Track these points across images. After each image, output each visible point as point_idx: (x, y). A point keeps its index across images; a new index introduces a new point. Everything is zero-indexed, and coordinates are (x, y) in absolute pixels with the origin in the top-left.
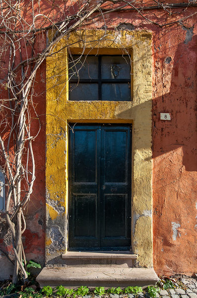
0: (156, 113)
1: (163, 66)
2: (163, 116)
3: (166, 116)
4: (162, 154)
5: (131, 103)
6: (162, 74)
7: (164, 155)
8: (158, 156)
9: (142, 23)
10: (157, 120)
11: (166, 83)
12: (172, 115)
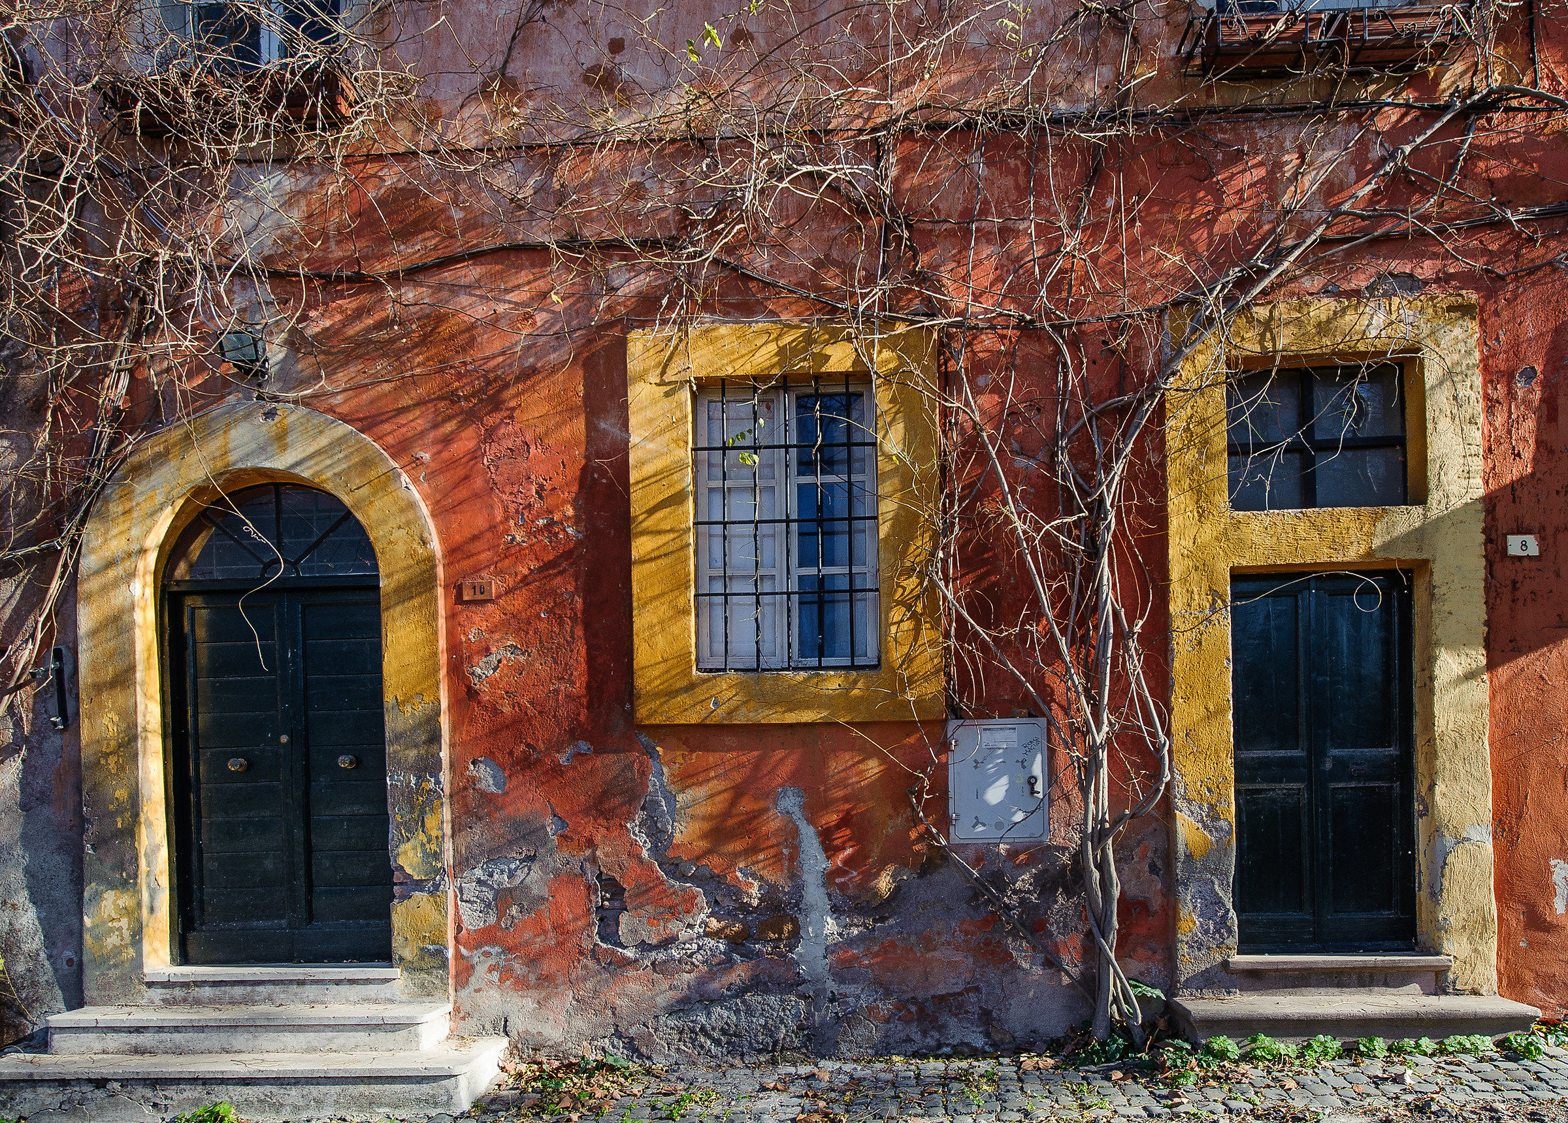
0: (1494, 536)
1: (1511, 394)
2: (1515, 545)
3: (1524, 545)
4: (1516, 657)
5: (1421, 511)
6: (1510, 417)
7: (1522, 661)
8: (1502, 663)
9: (1443, 269)
10: (1498, 556)
11: (1520, 447)
12: (1542, 540)
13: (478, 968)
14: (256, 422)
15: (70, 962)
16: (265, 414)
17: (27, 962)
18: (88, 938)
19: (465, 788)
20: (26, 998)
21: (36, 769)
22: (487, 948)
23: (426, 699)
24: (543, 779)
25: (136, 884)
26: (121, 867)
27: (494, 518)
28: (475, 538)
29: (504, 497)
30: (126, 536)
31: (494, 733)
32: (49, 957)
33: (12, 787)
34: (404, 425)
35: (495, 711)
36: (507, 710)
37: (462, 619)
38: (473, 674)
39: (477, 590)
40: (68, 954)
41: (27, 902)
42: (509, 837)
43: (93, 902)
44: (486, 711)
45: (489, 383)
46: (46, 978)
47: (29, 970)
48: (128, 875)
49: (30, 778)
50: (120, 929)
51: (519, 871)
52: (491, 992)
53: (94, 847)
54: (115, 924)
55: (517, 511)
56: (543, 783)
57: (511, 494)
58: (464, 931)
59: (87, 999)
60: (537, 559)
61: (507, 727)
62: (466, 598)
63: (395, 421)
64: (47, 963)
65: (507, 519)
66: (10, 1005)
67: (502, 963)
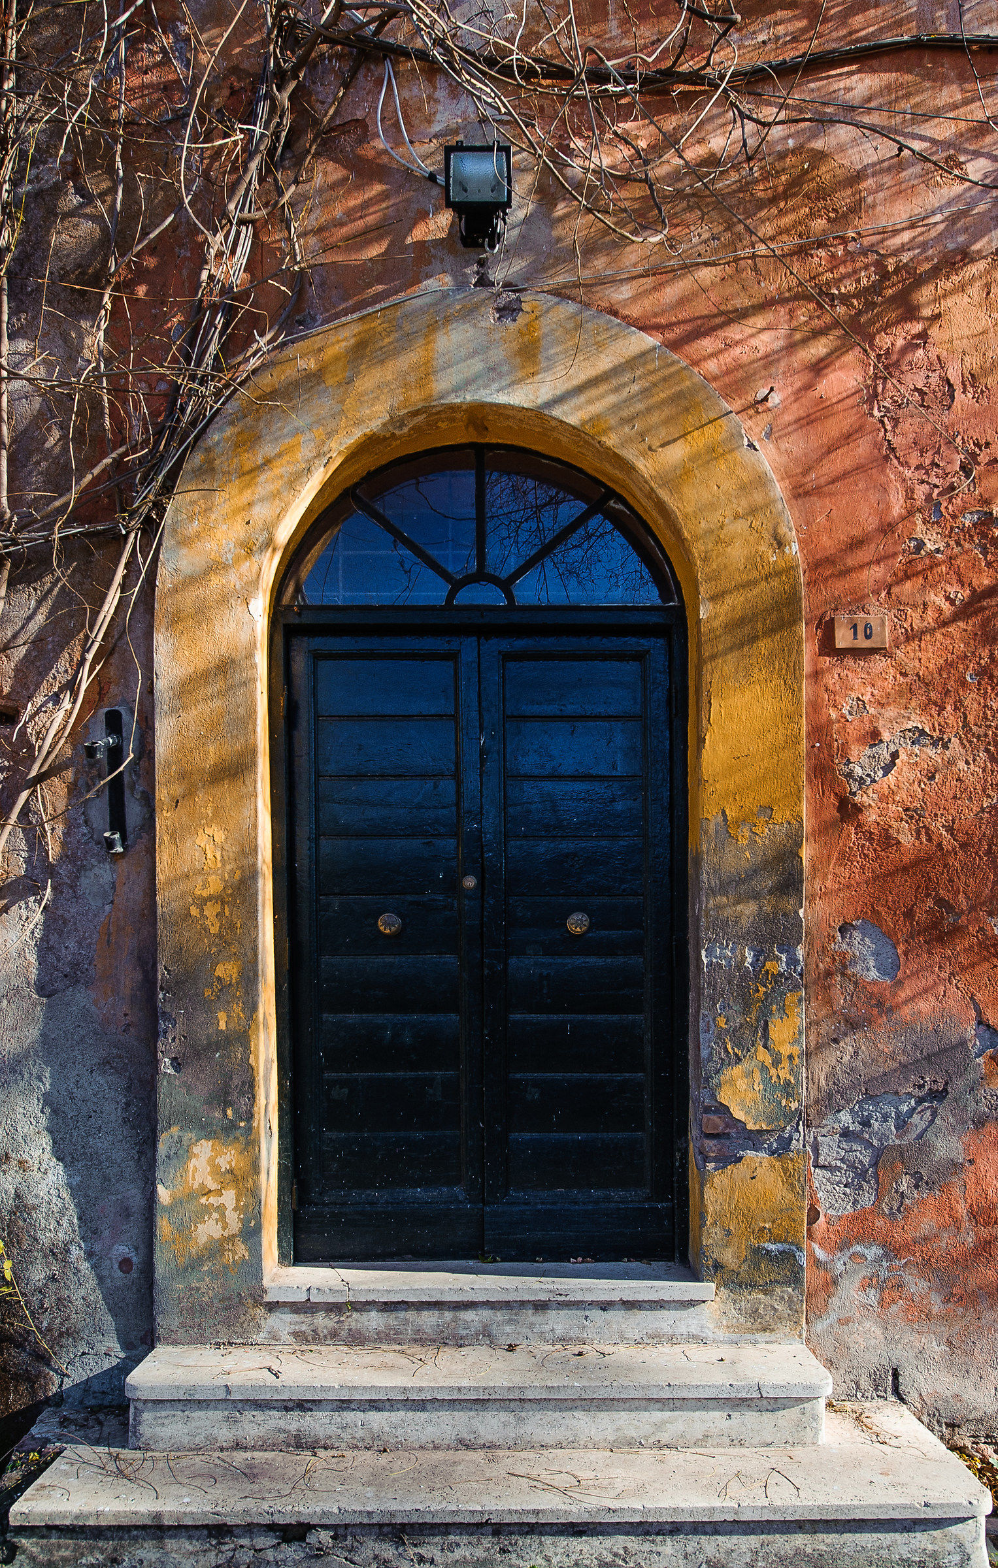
13: (844, 1283)
14: (483, 324)
15: (125, 1264)
16: (498, 310)
17: (48, 1265)
18: (164, 1227)
19: (829, 974)
20: (49, 1329)
21: (65, 922)
22: (857, 1248)
23: (777, 816)
24: (964, 960)
25: (249, 1129)
26: (223, 1098)
27: (889, 507)
28: (856, 544)
29: (908, 473)
30: (245, 515)
31: (882, 879)
32: (90, 1255)
33: (21, 954)
34: (737, 343)
35: (887, 840)
36: (906, 838)
37: (831, 680)
38: (850, 775)
39: (860, 629)
40: (122, 1250)
41: (47, 1156)
42: (903, 1058)
43: (174, 1161)
44: (871, 839)
45: (885, 275)
46: (82, 1292)
47: (53, 1278)
48: (236, 1112)
49: (54, 938)
50: (221, 1209)
51: (916, 1118)
52: (868, 1324)
53: (177, 1064)
54: (213, 1200)
55: (929, 498)
56: (963, 969)
57: (918, 468)
58: (822, 1218)
59: (161, 1331)
60: (961, 582)
61: (905, 869)
62: (840, 644)
63: (721, 333)
64: (85, 1266)
65: (910, 513)
66: (21, 1341)
67: (883, 1274)
